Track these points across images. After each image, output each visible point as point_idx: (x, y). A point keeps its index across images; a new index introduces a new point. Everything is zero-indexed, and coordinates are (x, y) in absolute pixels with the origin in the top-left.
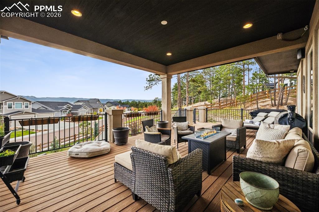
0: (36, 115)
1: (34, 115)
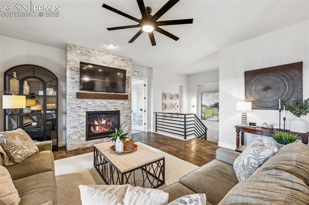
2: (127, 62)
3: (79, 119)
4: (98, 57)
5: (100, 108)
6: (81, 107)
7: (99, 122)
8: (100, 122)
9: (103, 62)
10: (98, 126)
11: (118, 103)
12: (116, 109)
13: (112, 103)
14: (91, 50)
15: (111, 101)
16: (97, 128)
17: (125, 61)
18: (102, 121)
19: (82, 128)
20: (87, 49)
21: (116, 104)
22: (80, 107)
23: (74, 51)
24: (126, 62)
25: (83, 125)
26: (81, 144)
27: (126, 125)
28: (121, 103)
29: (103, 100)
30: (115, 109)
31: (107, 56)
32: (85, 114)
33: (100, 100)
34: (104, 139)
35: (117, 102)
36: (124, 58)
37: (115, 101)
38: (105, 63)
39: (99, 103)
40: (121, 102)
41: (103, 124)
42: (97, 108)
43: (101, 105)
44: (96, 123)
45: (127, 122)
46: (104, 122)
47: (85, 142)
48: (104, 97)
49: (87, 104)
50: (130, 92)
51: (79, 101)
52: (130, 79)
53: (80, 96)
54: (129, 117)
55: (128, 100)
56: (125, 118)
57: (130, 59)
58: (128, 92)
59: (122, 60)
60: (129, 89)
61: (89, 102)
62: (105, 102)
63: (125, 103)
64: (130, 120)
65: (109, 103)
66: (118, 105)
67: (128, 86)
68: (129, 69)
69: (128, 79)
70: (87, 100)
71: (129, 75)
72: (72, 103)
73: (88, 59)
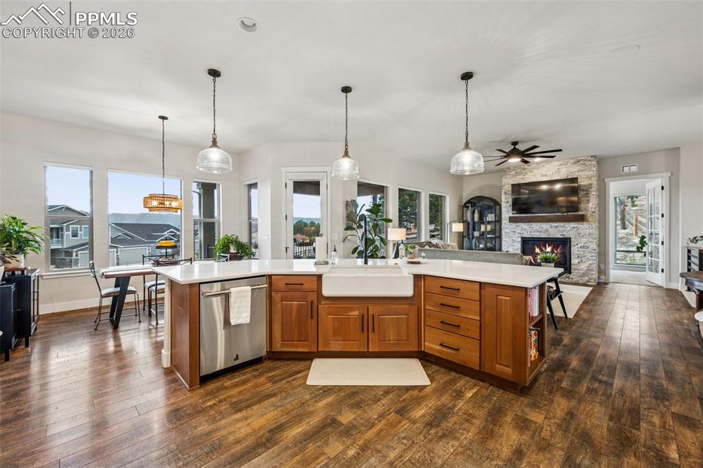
0: (119, 249)
1: (115, 250)
5: (538, 233)
6: (516, 232)
7: (541, 250)
8: (544, 249)
9: (542, 176)
11: (567, 227)
12: (563, 235)
13: (557, 227)
15: (555, 224)
17: (582, 162)
18: (546, 249)
21: (564, 229)
22: (514, 232)
23: (508, 174)
27: (583, 261)
28: (574, 227)
29: (542, 224)
31: (549, 166)
32: (520, 239)
33: (539, 224)
35: (565, 226)
36: (578, 159)
37: (562, 224)
38: (546, 176)
39: (537, 228)
42: (534, 233)
43: (540, 229)
44: (537, 250)
45: (586, 256)
49: (522, 228)
50: (593, 210)
51: (514, 225)
52: (591, 188)
53: (512, 220)
54: (590, 249)
55: (589, 222)
56: (580, 249)
57: (592, 157)
58: (588, 210)
59: (575, 163)
60: (590, 205)
61: (525, 226)
62: (545, 226)
63: (580, 226)
64: (592, 255)
65: (551, 227)
66: (568, 229)
67: (588, 200)
68: (590, 173)
69: (587, 190)
70: (522, 224)
71: (590, 182)
72: (506, 228)
73: (523, 177)
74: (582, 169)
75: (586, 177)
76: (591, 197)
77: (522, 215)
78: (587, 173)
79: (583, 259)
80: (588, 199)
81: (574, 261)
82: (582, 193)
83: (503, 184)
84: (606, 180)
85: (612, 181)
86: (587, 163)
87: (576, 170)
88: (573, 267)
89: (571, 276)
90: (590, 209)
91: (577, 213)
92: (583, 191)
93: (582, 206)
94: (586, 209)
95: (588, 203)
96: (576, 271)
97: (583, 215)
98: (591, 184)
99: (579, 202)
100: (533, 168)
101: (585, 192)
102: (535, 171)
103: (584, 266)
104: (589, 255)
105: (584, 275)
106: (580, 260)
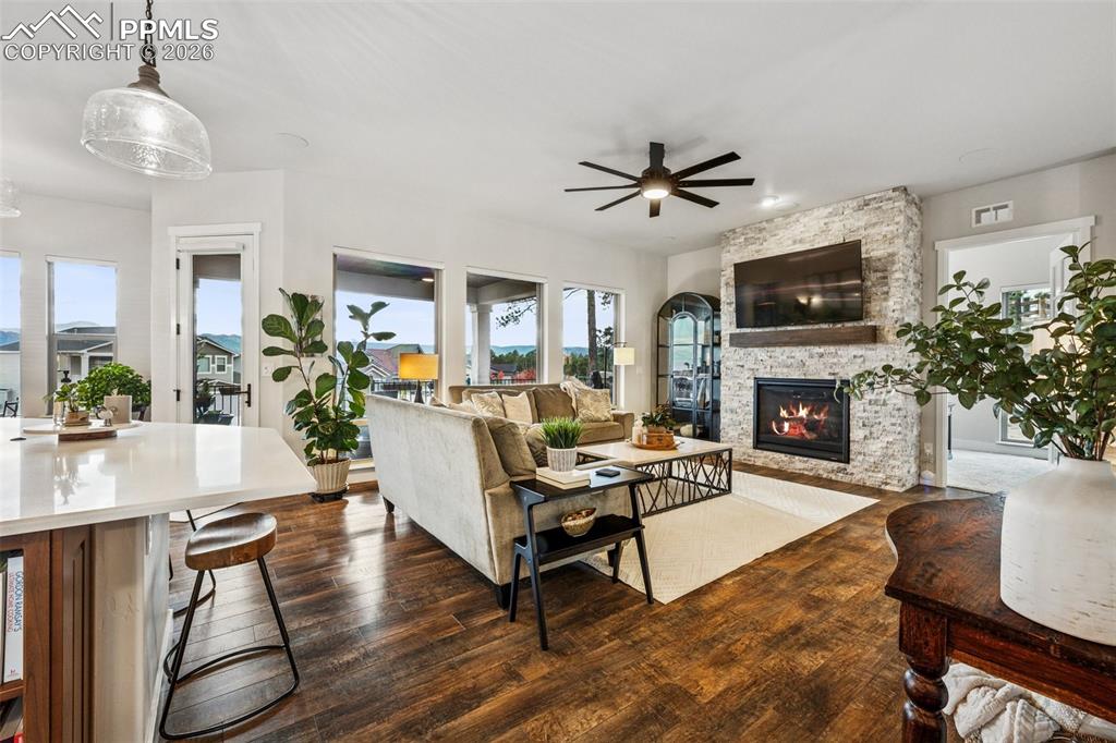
2: (880, 207)
3: (740, 393)
4: (781, 235)
5: (785, 370)
6: (746, 367)
7: (791, 413)
8: (795, 412)
9: (795, 242)
10: (787, 420)
11: (841, 357)
12: (834, 374)
13: (821, 356)
14: (764, 223)
15: (817, 350)
16: (786, 426)
17: (874, 205)
18: (798, 411)
19: (747, 417)
20: (758, 225)
21: (835, 360)
22: (742, 366)
23: (732, 242)
24: (877, 206)
25: (748, 408)
26: (744, 454)
27: (875, 435)
28: (855, 357)
29: (794, 349)
30: (830, 374)
31: (807, 219)
32: (751, 383)
33: (787, 349)
34: (797, 458)
35: (839, 353)
36: (867, 198)
37: (832, 349)
38: (801, 241)
39: (785, 357)
40: (855, 353)
41: (801, 419)
42: (779, 370)
43: (790, 361)
44: (784, 413)
45: (880, 423)
46: (803, 413)
47: (751, 451)
48: (787, 339)
49: (756, 359)
50: (896, 315)
51: (742, 351)
52: (893, 263)
53: (736, 341)
54: (890, 407)
55: (887, 343)
56: (868, 408)
57: (894, 190)
58: (885, 316)
59: (860, 208)
60: (891, 303)
61: (760, 353)
62: (800, 353)
63: (869, 354)
64: (894, 421)
65: (811, 357)
66: (843, 361)
67: (887, 293)
68: (891, 228)
69: (884, 269)
70: (756, 350)
71: (890, 251)
72: (728, 359)
73: (758, 248)
74: (874, 220)
75: (883, 237)
76: (893, 284)
77: (758, 330)
78: (885, 229)
79: (874, 429)
80: (885, 289)
81: (857, 434)
82: (874, 277)
83: (723, 263)
84: (938, 245)
85: (955, 247)
86: (886, 206)
87: (862, 223)
88: (853, 447)
89: (850, 468)
90: (891, 314)
91: (862, 324)
92: (876, 271)
93: (874, 307)
94: (882, 315)
95: (886, 300)
96: (860, 458)
97: (875, 329)
98: (892, 255)
99: (866, 298)
100: (777, 228)
101: (879, 274)
102: (781, 233)
103: (876, 447)
104: (887, 422)
105: (876, 467)
106: (867, 433)
